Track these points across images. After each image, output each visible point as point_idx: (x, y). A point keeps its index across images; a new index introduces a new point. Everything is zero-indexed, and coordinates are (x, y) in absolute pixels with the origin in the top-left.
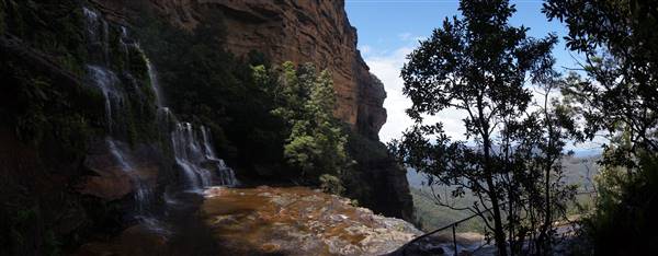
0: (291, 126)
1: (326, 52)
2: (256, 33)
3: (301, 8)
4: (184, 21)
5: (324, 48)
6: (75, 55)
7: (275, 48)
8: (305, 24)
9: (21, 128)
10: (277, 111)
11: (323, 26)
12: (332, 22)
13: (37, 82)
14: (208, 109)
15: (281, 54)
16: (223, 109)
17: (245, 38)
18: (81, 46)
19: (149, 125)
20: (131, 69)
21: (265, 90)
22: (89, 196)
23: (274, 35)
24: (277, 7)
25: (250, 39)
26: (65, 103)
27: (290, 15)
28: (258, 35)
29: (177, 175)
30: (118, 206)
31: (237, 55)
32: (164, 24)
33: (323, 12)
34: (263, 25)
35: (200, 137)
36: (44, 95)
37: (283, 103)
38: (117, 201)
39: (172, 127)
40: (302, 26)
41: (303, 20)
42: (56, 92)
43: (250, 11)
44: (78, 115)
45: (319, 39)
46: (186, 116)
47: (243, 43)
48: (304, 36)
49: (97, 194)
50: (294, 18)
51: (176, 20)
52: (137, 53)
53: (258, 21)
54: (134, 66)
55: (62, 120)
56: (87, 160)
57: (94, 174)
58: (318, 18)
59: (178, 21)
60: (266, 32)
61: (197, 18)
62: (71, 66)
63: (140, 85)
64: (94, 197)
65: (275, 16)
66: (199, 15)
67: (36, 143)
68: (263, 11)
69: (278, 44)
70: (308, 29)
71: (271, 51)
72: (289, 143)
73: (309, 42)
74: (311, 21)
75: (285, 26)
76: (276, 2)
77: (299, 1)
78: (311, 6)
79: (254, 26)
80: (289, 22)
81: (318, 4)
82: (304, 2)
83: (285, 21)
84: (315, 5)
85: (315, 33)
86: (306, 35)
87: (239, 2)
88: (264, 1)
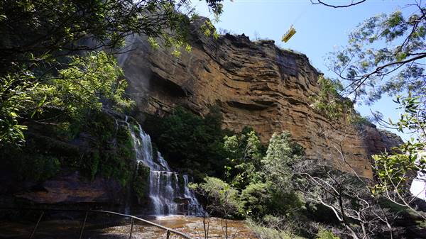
1: (319, 121)
2: (260, 116)
3: (291, 96)
5: (316, 118)
7: (274, 124)
8: (296, 105)
15: (280, 128)
17: (253, 120)
23: (273, 115)
24: (273, 99)
25: (257, 120)
27: (283, 102)
28: (262, 117)
33: (310, 95)
34: (265, 111)
40: (293, 106)
41: (294, 102)
43: (254, 103)
45: (310, 113)
47: (253, 123)
50: (286, 103)
53: (262, 109)
58: (305, 100)
60: (267, 114)
65: (270, 104)
68: (262, 102)
69: (277, 121)
70: (299, 108)
71: (271, 126)
73: (300, 117)
74: (300, 102)
75: (279, 109)
76: (272, 96)
77: (288, 92)
78: (297, 93)
79: (258, 112)
80: (283, 106)
81: (305, 90)
82: (292, 92)
83: (280, 106)
84: (301, 92)
85: (305, 109)
86: (298, 112)
87: (246, 100)
88: (263, 96)
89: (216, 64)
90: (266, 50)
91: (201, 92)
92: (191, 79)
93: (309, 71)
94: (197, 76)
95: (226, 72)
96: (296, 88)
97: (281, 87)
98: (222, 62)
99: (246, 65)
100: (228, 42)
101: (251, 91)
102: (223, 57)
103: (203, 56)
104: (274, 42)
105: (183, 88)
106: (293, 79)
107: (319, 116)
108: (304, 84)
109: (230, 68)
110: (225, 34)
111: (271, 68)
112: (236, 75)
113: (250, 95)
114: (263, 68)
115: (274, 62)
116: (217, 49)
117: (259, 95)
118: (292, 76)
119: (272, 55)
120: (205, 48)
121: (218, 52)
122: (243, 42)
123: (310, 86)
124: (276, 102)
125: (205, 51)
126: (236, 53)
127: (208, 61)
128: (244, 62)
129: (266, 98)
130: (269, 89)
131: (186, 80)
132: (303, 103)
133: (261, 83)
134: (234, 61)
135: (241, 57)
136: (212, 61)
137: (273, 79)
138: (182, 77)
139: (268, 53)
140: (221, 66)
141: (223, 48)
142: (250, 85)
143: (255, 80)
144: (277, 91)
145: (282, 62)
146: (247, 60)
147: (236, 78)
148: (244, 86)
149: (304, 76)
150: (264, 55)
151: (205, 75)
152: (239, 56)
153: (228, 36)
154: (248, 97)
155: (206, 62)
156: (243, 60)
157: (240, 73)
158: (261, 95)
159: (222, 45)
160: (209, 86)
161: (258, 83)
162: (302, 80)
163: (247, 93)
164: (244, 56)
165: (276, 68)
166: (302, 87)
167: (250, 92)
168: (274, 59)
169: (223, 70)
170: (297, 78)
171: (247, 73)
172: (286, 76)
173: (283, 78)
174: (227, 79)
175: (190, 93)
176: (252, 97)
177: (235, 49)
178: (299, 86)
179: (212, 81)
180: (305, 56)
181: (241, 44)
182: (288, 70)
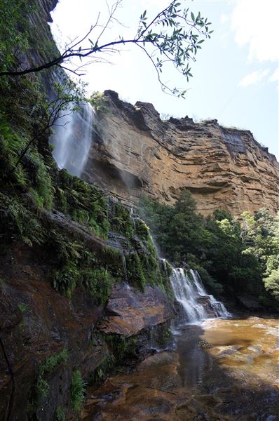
0: (265, 262)
1: (273, 196)
2: (214, 198)
3: (242, 174)
4: (167, 200)
5: (270, 194)
6: (102, 226)
7: (231, 205)
8: (249, 183)
9: (58, 281)
10: (247, 251)
11: (264, 179)
12: (270, 174)
13: (74, 245)
14: (194, 256)
15: (237, 208)
16: (204, 255)
17: (208, 203)
18: (105, 220)
19: (153, 272)
20: (138, 233)
21: (233, 236)
22: (111, 334)
23: (228, 196)
24: (226, 179)
25: (212, 203)
26: (94, 260)
27: (236, 181)
28: (216, 199)
29: (178, 310)
30: (135, 341)
31: (206, 216)
32: (155, 203)
33: (260, 170)
34: (219, 193)
35: (191, 278)
36: (78, 255)
37: (251, 243)
38: (133, 336)
39: (169, 272)
40: (246, 184)
41: (246, 180)
42: (88, 253)
43: (207, 186)
44: (102, 268)
45: (263, 189)
46: (178, 263)
47: (208, 207)
48: (250, 191)
49: (118, 332)
50: (239, 181)
51: (162, 201)
52: (141, 223)
53: (214, 191)
54: (140, 232)
55: (91, 273)
56: (109, 304)
57: (116, 314)
58: (258, 176)
59: (164, 200)
60: (221, 196)
61: (174, 198)
62: (98, 234)
63: (145, 244)
64: (115, 334)
65: (224, 184)
66: (176, 196)
67: (69, 292)
68: (216, 184)
69: (233, 202)
70: (252, 185)
72: (267, 276)
73: (256, 194)
74: (252, 179)
75: (234, 189)
76: (224, 176)
77: (239, 170)
78: (249, 170)
79: (212, 195)
80: (237, 185)
81: (254, 166)
82: (243, 170)
83: (234, 185)
84: (251, 168)
85: (259, 186)
86: (253, 189)
87: (199, 183)
88: (215, 178)
89: (165, 149)
90: (211, 130)
91: (155, 180)
92: (145, 168)
93: (255, 146)
94: (149, 164)
95: (174, 157)
96: (247, 165)
97: (232, 166)
98: (170, 147)
99: (193, 147)
100: (172, 126)
101: (203, 173)
102: (170, 142)
103: (152, 143)
104: (217, 121)
105: (140, 178)
106: (242, 156)
107: (272, 192)
108: (253, 160)
109: (178, 153)
110: (169, 118)
111: (219, 147)
112: (184, 159)
113: (202, 178)
114: (211, 149)
115: (221, 141)
116: (163, 134)
117: (211, 177)
118: (240, 153)
119: (218, 134)
120: (153, 135)
121: (165, 138)
122: (188, 124)
123: (258, 161)
124: (230, 182)
125: (153, 138)
126: (182, 137)
127: (157, 147)
128: (191, 145)
129: (219, 179)
130: (220, 170)
131: (142, 169)
132: (256, 180)
133: (211, 165)
134: (181, 146)
135: (187, 140)
136: (160, 148)
137: (223, 159)
138: (138, 167)
139: (214, 133)
140: (170, 152)
141: (169, 133)
142: (200, 168)
143: (204, 162)
144: (229, 170)
145: (228, 140)
146: (193, 142)
147: (185, 162)
148: (194, 169)
149: (251, 152)
150: (210, 136)
151: (156, 162)
152: (185, 139)
153: (172, 120)
154: (199, 180)
155: (156, 149)
156: (190, 143)
157: (188, 157)
158: (213, 176)
159: (167, 129)
160: (161, 174)
161: (209, 165)
162: (250, 156)
163: (199, 177)
164: (190, 139)
165: (223, 146)
166: (252, 163)
167: (201, 175)
168: (220, 138)
169: (172, 156)
170: (246, 155)
171: (195, 156)
172: (234, 154)
173: (232, 157)
174: (176, 164)
175: (146, 183)
176: (204, 180)
177: (181, 132)
178: (249, 163)
179: (163, 168)
180: (249, 132)
181: (186, 126)
182: (236, 147)
